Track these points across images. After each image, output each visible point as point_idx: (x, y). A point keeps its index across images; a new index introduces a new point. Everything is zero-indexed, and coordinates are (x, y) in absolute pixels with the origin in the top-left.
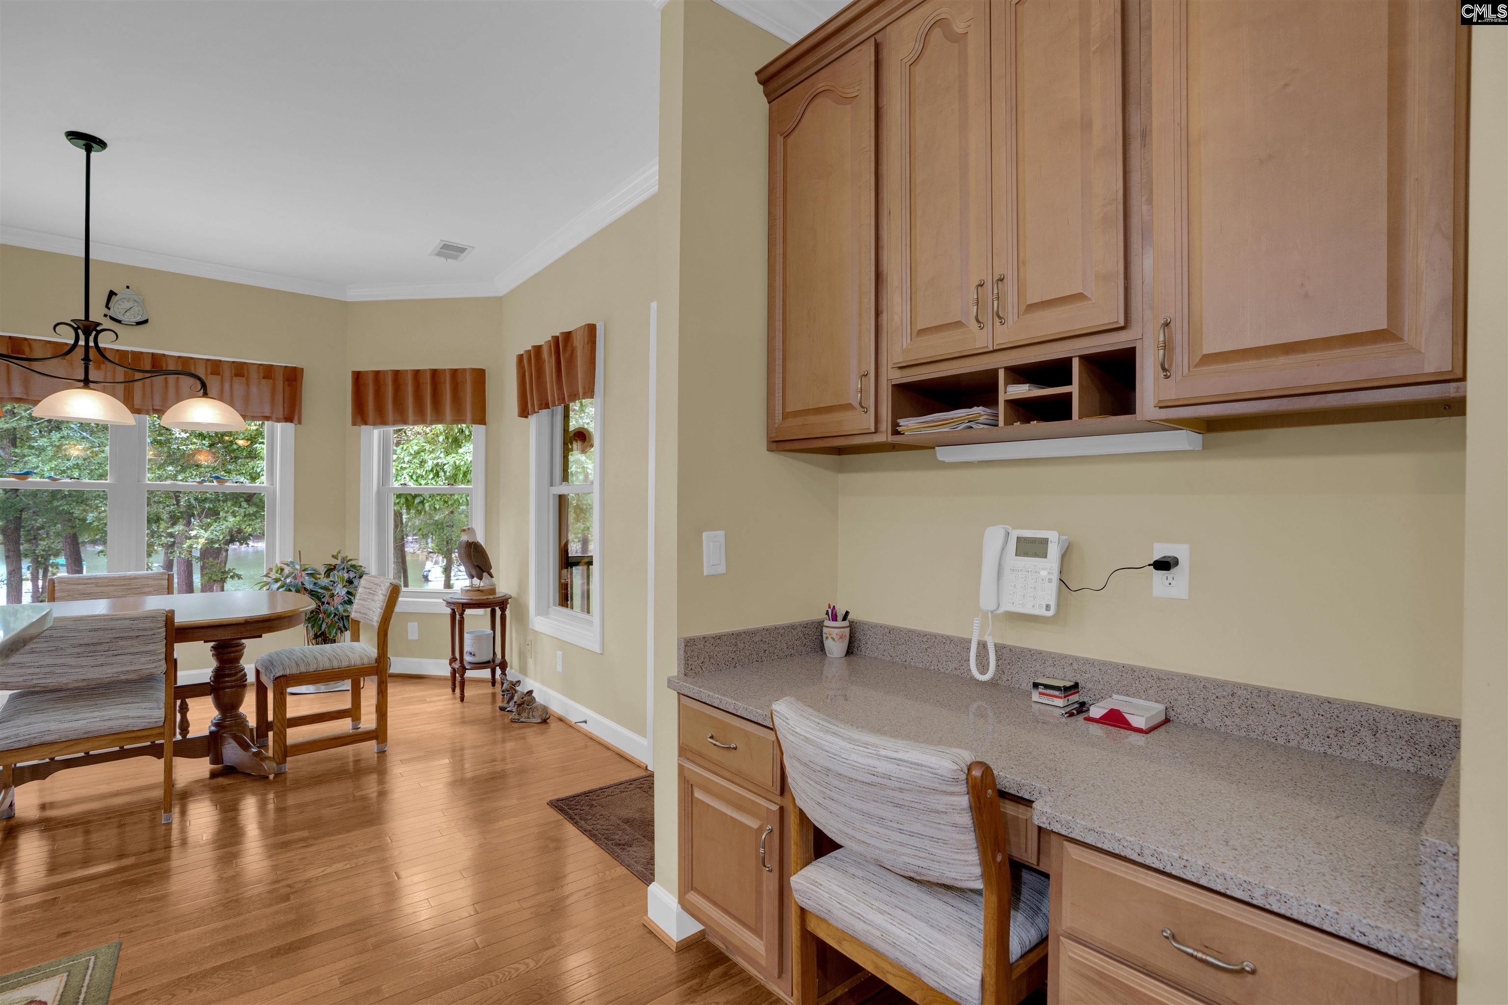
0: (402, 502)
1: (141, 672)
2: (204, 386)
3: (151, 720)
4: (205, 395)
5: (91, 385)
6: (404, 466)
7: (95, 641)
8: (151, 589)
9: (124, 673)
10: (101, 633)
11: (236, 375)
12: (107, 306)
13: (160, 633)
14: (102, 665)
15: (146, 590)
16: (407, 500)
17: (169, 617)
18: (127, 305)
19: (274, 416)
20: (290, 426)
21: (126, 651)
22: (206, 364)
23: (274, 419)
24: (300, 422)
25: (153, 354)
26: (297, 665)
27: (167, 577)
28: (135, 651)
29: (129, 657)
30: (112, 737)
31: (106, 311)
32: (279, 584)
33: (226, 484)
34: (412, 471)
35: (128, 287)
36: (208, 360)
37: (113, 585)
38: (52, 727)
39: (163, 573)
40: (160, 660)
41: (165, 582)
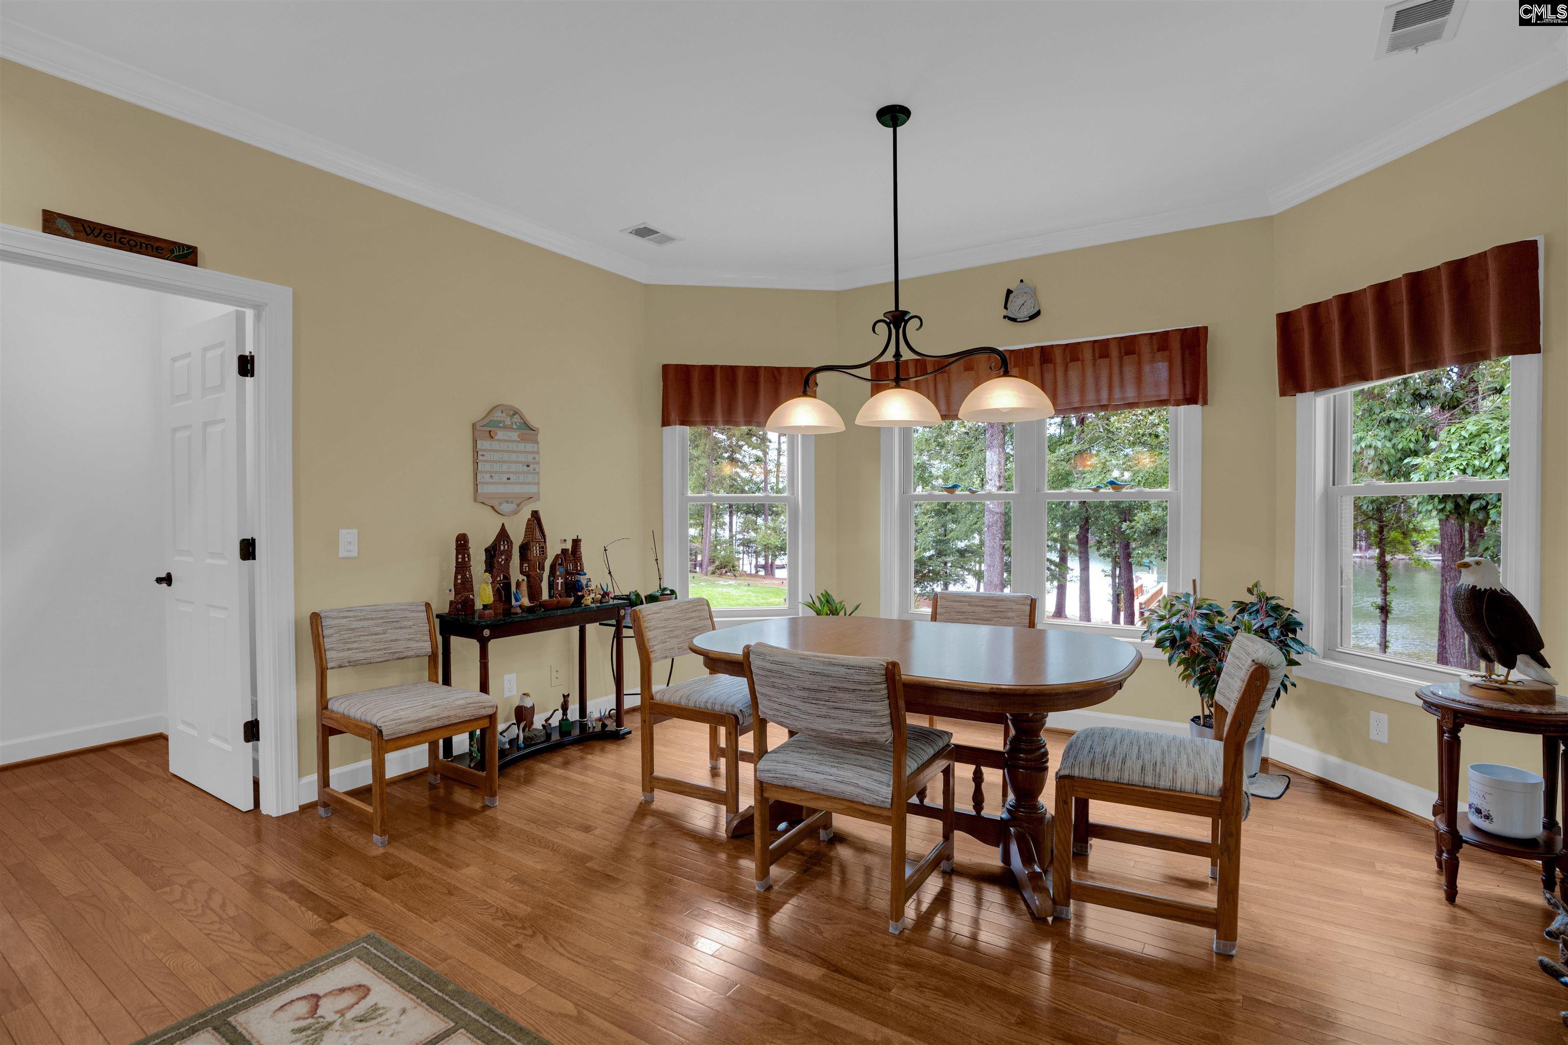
0: (1448, 508)
1: (864, 735)
2: (1005, 363)
3: (878, 798)
4: (1006, 374)
6: (1451, 455)
7: (815, 687)
9: (849, 732)
10: (819, 678)
11: (1127, 354)
12: (1006, 307)
13: (879, 690)
14: (825, 717)
16: (1457, 506)
17: (891, 671)
18: (1020, 301)
19: (1173, 398)
20: (1195, 409)
21: (845, 705)
22: (1093, 347)
23: (1172, 402)
24: (1205, 403)
25: (1042, 347)
27: (1029, 602)
28: (855, 707)
29: (848, 713)
30: (846, 803)
31: (1005, 312)
32: (1164, 623)
33: (1124, 490)
34: (1464, 463)
35: (1022, 281)
36: (1095, 341)
37: (983, 606)
38: (800, 772)
39: (1026, 598)
40: (883, 725)
41: (1028, 608)
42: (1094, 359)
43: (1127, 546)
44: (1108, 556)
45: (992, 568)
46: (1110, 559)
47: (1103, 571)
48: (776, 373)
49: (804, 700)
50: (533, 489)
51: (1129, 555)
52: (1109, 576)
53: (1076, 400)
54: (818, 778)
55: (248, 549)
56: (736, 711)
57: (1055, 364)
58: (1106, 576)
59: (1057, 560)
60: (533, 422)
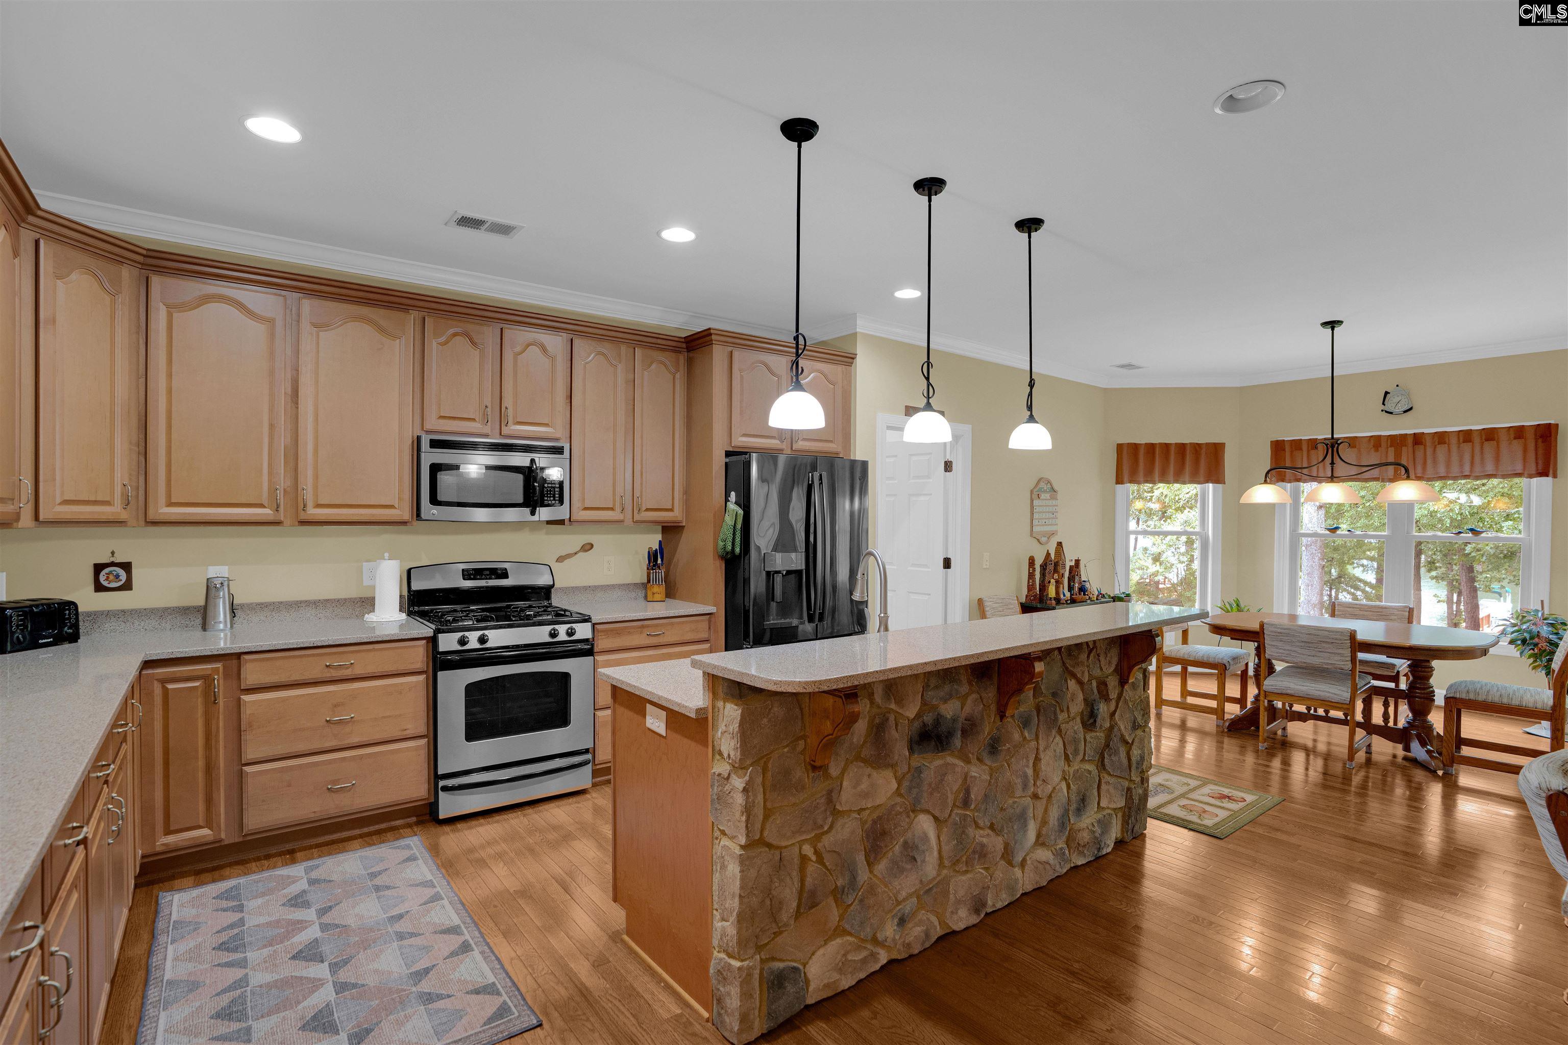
1: (1336, 665)
2: (1407, 471)
3: (1341, 698)
4: (1408, 478)
5: (1335, 479)
8: (1396, 617)
9: (1328, 664)
11: (1488, 441)
12: (1383, 404)
13: (1344, 643)
14: (1313, 656)
15: (1393, 617)
17: (1352, 635)
18: (1396, 399)
19: (1526, 472)
20: (1545, 480)
21: (1327, 651)
22: (1458, 435)
23: (1525, 475)
24: (1553, 476)
25: (1415, 434)
26: (1468, 692)
27: (1408, 610)
28: (1331, 652)
29: (1328, 655)
30: (1322, 704)
31: (1383, 407)
32: (1517, 628)
33: (1481, 535)
35: (1397, 386)
36: (1461, 431)
37: (1371, 611)
38: (1292, 686)
39: (1406, 607)
40: (1347, 661)
41: (1407, 614)
42: (1459, 443)
43: (1471, 569)
44: (1443, 579)
45: (1310, 587)
46: (1445, 583)
47: (1435, 596)
48: (1197, 447)
49: (1301, 647)
50: (1053, 528)
51: (1472, 580)
52: (1444, 602)
53: (1442, 471)
54: (1304, 688)
55: (947, 563)
56: (1225, 662)
57: (1425, 446)
58: (1439, 601)
59: (1374, 581)
60: (1056, 488)
